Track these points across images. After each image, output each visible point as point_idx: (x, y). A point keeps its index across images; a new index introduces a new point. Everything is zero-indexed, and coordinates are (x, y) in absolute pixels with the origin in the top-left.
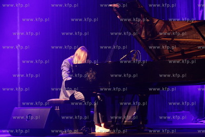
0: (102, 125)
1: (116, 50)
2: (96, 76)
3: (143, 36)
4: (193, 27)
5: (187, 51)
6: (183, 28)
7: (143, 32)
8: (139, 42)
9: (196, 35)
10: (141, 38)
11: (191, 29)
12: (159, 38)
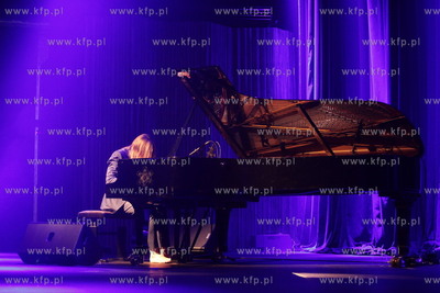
0: (162, 251)
1: (187, 137)
2: (153, 177)
3: (224, 120)
4: (299, 109)
5: (289, 144)
6: (284, 110)
7: (225, 113)
8: (218, 128)
9: (303, 121)
10: (222, 124)
11: (296, 112)
12: (247, 124)
